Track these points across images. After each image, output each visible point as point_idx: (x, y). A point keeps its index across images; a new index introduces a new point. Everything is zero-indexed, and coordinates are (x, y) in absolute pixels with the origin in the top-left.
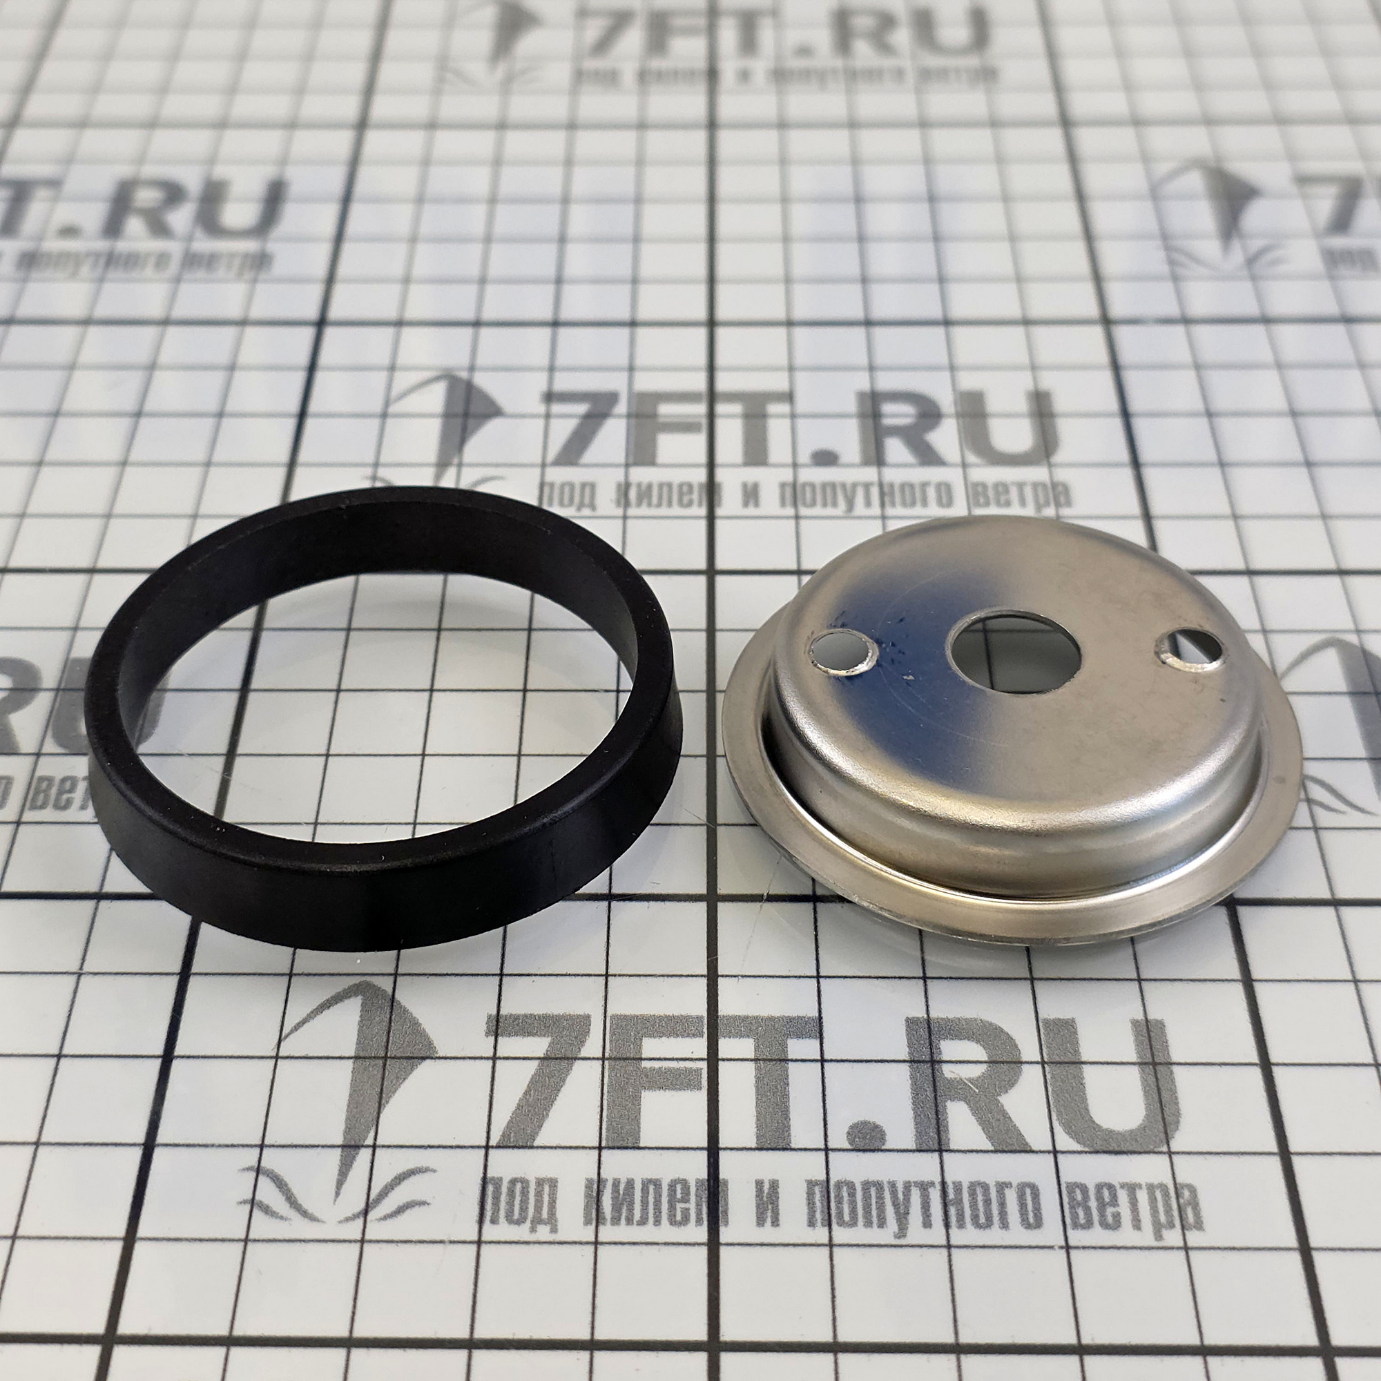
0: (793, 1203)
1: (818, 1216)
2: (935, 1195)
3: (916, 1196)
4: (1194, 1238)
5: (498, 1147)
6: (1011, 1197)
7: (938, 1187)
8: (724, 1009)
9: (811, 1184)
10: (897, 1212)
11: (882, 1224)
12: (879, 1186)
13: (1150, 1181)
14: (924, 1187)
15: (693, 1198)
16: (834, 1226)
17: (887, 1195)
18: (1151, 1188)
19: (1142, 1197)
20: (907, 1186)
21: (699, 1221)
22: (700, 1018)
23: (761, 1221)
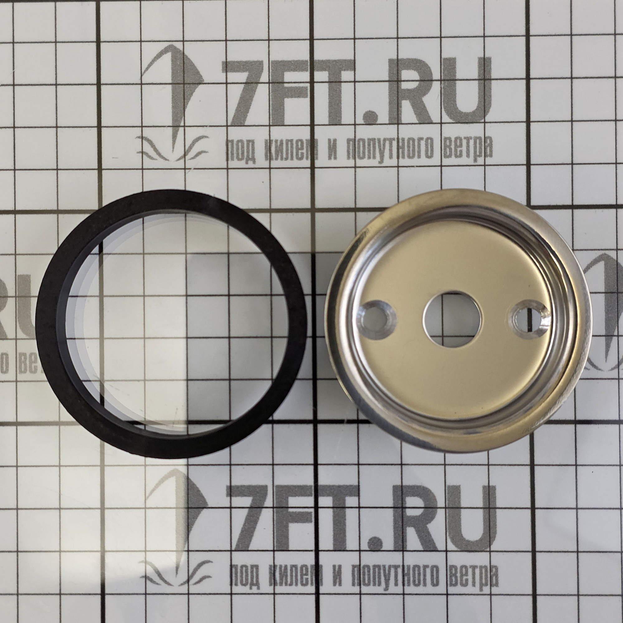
0: (347, 575)
1: (356, 581)
2: (400, 571)
3: (393, 571)
4: (495, 590)
5: (235, 551)
6: (428, 571)
7: (401, 567)
8: (321, 482)
9: (354, 567)
10: (385, 579)
11: (379, 584)
12: (379, 567)
13: (481, 565)
14: (396, 567)
15: (309, 573)
16: (362, 586)
17: (382, 571)
18: (481, 567)
19: (477, 571)
20: (390, 567)
21: (312, 584)
22: (311, 486)
23: (335, 584)
